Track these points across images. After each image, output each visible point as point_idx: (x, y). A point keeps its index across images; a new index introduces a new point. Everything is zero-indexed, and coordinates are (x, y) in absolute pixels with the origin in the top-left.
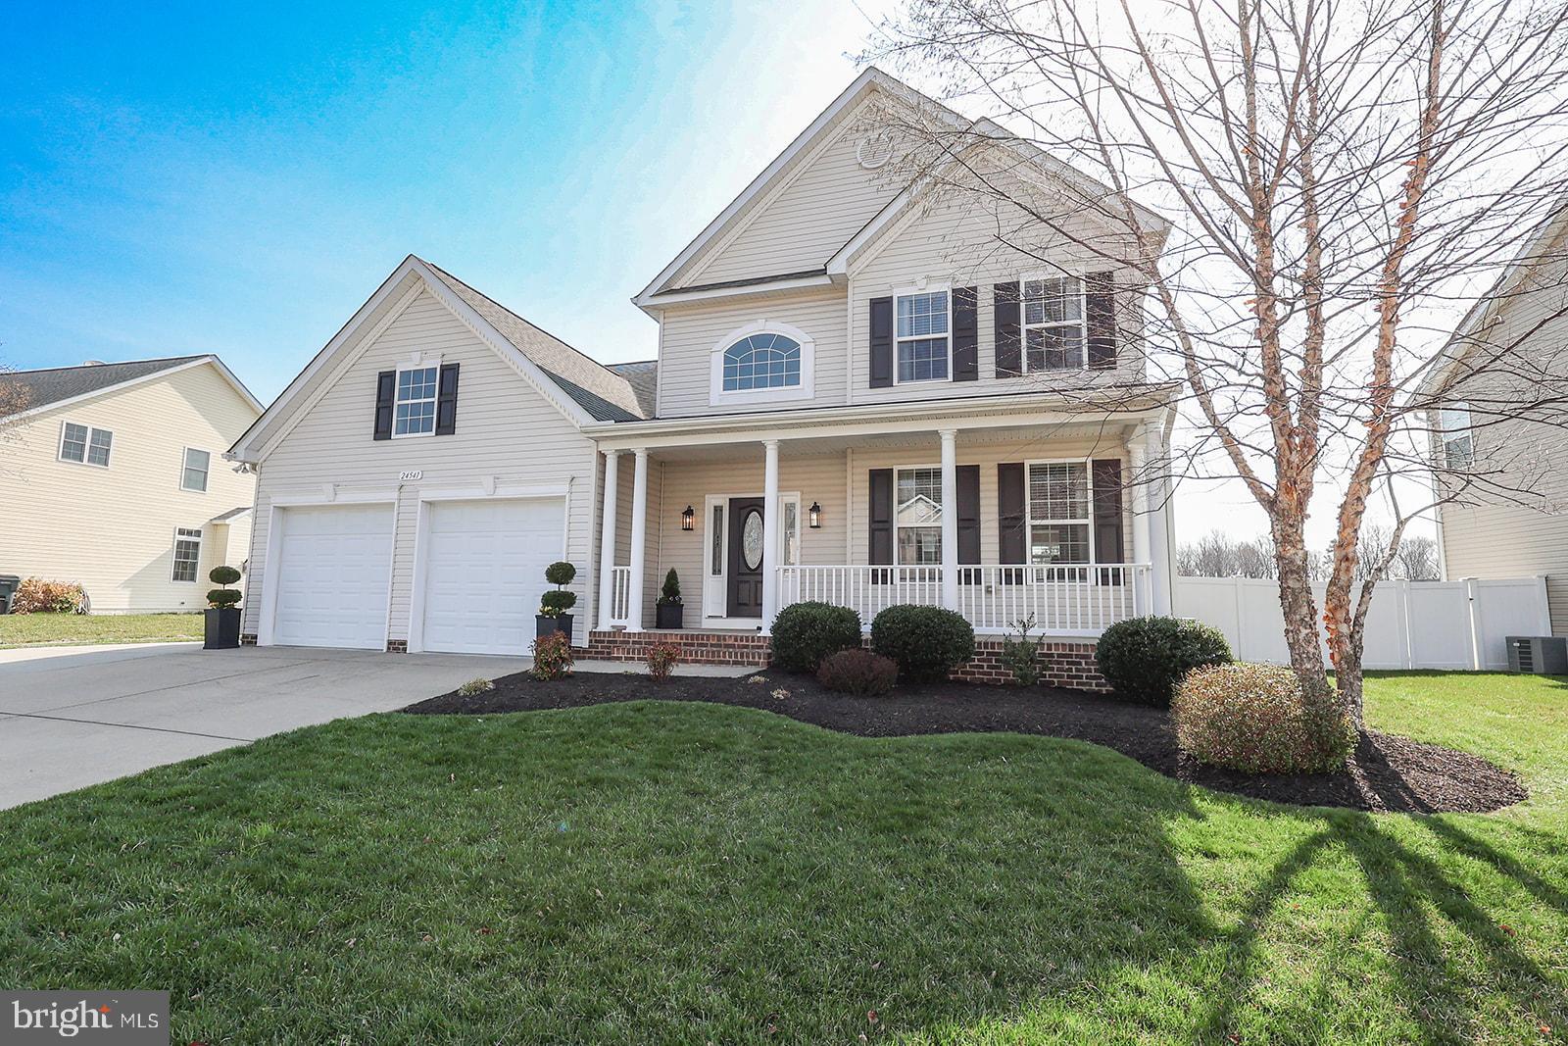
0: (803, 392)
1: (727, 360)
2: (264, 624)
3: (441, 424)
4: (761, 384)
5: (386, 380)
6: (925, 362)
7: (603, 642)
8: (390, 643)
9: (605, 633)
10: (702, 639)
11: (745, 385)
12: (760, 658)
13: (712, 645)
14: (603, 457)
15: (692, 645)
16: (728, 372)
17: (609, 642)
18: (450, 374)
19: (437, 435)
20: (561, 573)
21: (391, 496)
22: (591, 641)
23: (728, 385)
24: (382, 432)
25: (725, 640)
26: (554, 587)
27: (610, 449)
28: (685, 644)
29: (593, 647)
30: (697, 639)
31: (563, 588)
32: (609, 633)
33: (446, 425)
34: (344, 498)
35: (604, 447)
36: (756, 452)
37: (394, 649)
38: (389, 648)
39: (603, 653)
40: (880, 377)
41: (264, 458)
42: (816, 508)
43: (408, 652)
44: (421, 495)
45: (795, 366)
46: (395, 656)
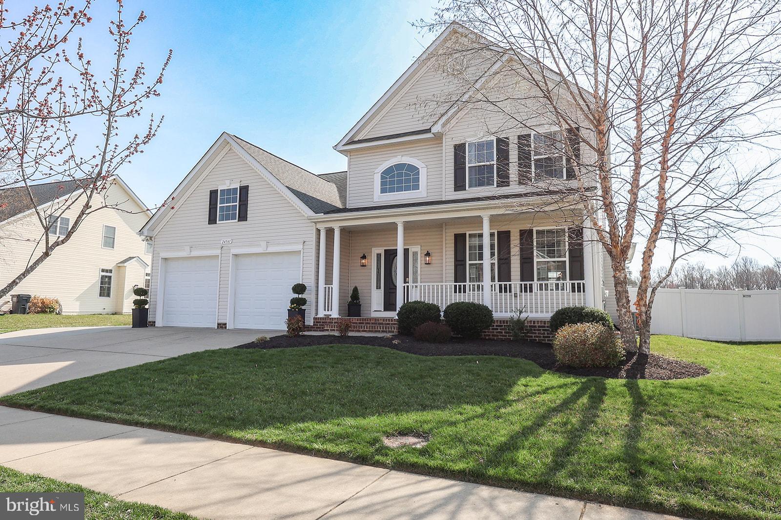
0: (421, 194)
1: (382, 177)
2: (159, 317)
3: (241, 216)
4: (400, 189)
5: (213, 194)
6: (482, 176)
7: (320, 322)
8: (219, 324)
9: (321, 318)
10: (368, 320)
11: (392, 190)
12: (394, 329)
13: (372, 323)
14: (318, 231)
15: (363, 323)
16: (383, 184)
17: (323, 322)
18: (244, 190)
19: (238, 221)
20: (299, 288)
21: (218, 252)
22: (314, 322)
23: (383, 191)
24: (212, 220)
25: (378, 321)
26: (296, 296)
27: (322, 227)
28: (359, 323)
29: (316, 325)
30: (365, 321)
31: (300, 296)
32: (323, 318)
33: (243, 217)
34: (195, 253)
35: (319, 226)
37: (220, 327)
38: (218, 327)
39: (320, 328)
40: (459, 185)
41: (155, 234)
42: (428, 254)
43: (227, 328)
44: (232, 251)
45: (417, 180)
46: (221, 330)
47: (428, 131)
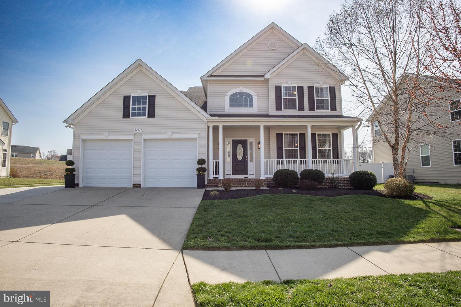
0: (254, 110)
1: (230, 98)
2: (81, 181)
3: (149, 114)
4: (241, 106)
5: (126, 99)
6: (290, 104)
7: (212, 182)
8: (133, 185)
9: (211, 179)
10: (244, 180)
11: (237, 106)
12: (264, 184)
13: (247, 182)
14: (208, 127)
15: (241, 182)
16: (231, 102)
17: (214, 182)
18: (152, 98)
19: (148, 117)
20: (201, 162)
21: (132, 137)
22: (208, 182)
23: (231, 106)
24: (126, 115)
25: (251, 180)
27: (211, 125)
28: (239, 182)
29: (209, 184)
32: (213, 179)
33: (152, 115)
34: (112, 137)
35: (209, 124)
36: (258, 128)
37: (135, 186)
38: (133, 186)
39: (212, 185)
40: (279, 108)
41: (76, 123)
42: (259, 143)
43: (141, 187)
44: (143, 137)
45: (252, 102)
46: (136, 189)
47: (263, 76)
